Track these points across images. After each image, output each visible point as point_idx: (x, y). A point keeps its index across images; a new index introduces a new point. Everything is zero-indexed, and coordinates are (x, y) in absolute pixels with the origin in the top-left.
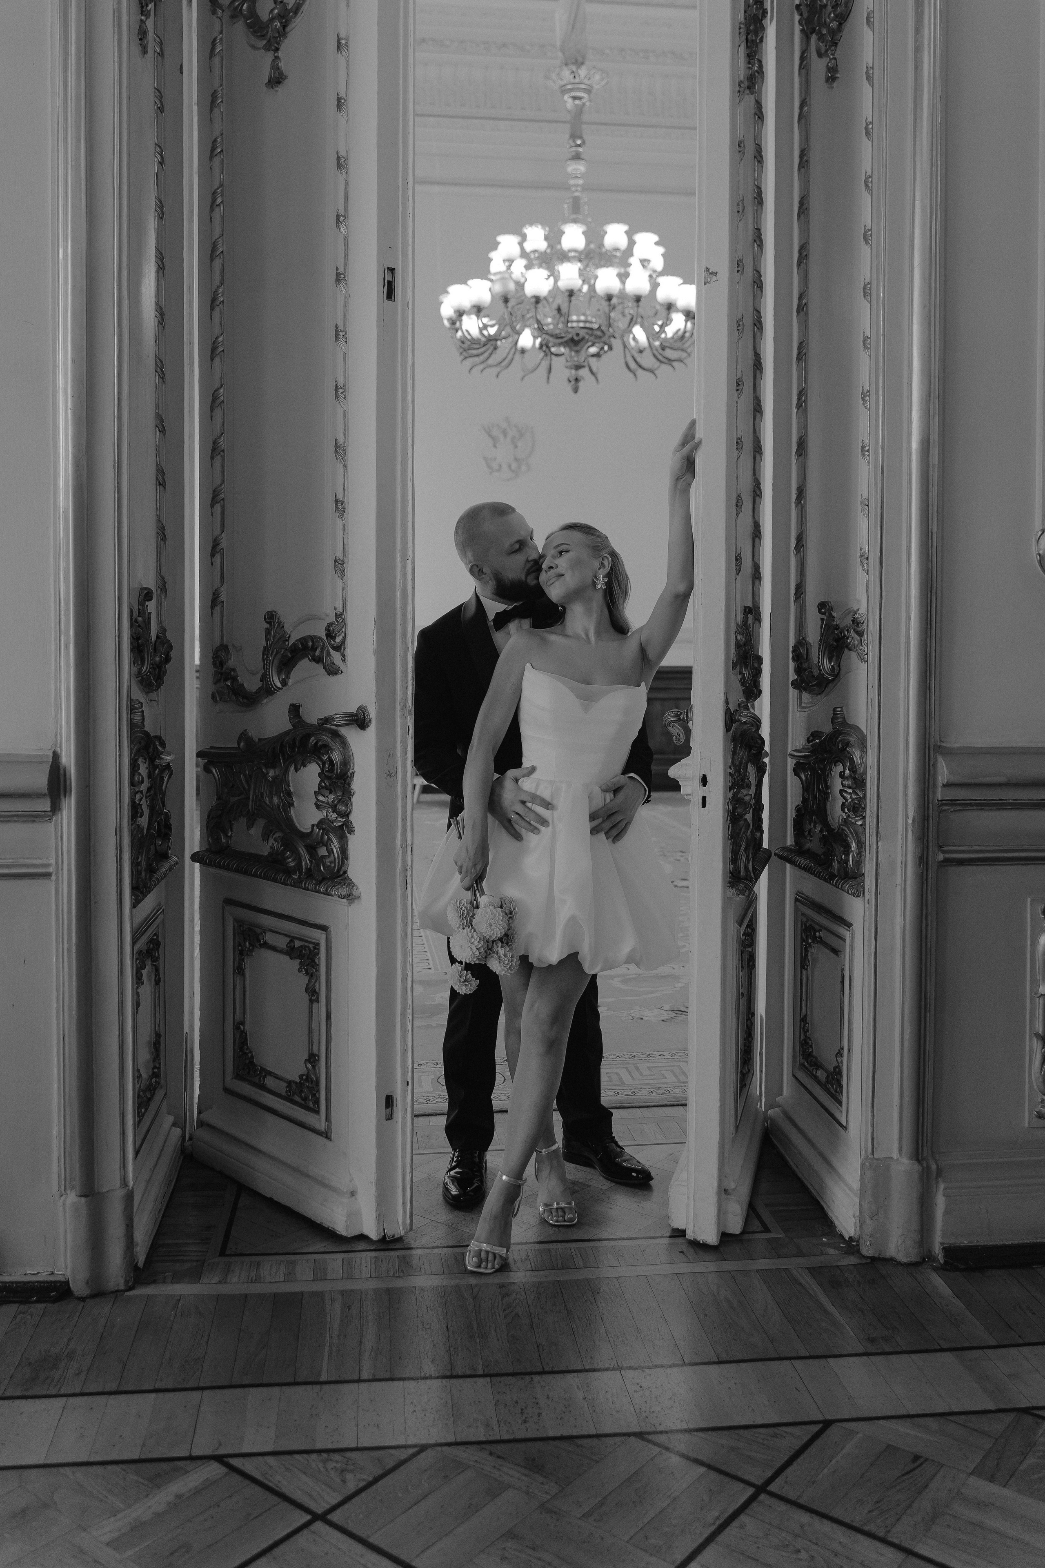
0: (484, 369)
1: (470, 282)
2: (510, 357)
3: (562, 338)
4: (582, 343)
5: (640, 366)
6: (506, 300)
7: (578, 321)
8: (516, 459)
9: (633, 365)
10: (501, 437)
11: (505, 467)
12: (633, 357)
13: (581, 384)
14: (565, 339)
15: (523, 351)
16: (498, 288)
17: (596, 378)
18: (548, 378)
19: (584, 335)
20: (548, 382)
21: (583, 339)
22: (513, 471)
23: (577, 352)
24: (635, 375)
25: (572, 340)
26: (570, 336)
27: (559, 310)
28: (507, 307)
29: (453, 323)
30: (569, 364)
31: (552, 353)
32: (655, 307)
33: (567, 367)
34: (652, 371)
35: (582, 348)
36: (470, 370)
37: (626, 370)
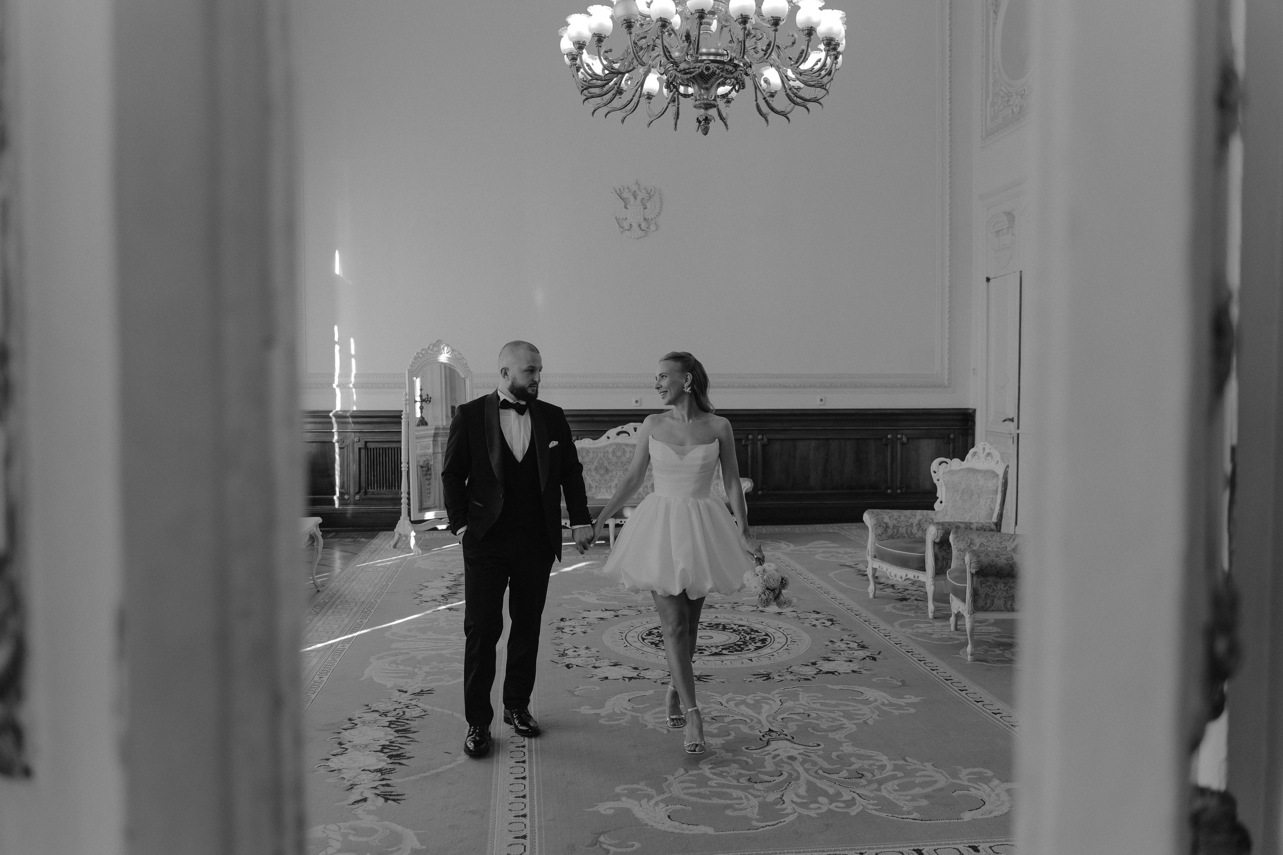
0: (608, 113)
1: (591, 9)
2: (635, 100)
3: (690, 73)
4: (713, 80)
5: (772, 109)
6: (629, 25)
7: (709, 54)
8: (645, 219)
9: (765, 108)
10: (632, 199)
11: (635, 226)
12: (765, 98)
13: (712, 125)
14: (694, 74)
15: (650, 96)
16: (621, 12)
17: (726, 125)
18: (676, 124)
19: (715, 69)
20: (676, 128)
21: (714, 73)
22: (643, 230)
23: (707, 89)
24: (767, 121)
25: (701, 75)
26: (698, 71)
27: (688, 37)
28: (630, 33)
29: (574, 59)
30: (697, 103)
31: (680, 94)
32: (793, 36)
33: (695, 107)
34: (784, 114)
35: (711, 86)
36: (593, 114)
37: (758, 113)
